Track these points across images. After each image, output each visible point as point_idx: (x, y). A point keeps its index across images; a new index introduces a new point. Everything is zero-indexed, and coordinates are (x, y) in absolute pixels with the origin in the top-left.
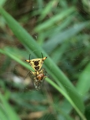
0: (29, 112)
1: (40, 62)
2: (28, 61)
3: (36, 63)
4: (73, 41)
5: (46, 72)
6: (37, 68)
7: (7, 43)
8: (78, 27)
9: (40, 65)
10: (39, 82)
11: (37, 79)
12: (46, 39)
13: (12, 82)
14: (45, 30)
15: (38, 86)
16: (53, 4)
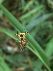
0: (17, 67)
1: (24, 35)
2: (17, 34)
3: (22, 36)
4: (43, 25)
5: (27, 41)
6: (22, 39)
7: (4, 27)
8: (45, 17)
9: (24, 37)
10: (23, 47)
11: (22, 45)
12: (27, 24)
13: (7, 50)
14: (26, 19)
15: (23, 49)
16: (30, 3)
